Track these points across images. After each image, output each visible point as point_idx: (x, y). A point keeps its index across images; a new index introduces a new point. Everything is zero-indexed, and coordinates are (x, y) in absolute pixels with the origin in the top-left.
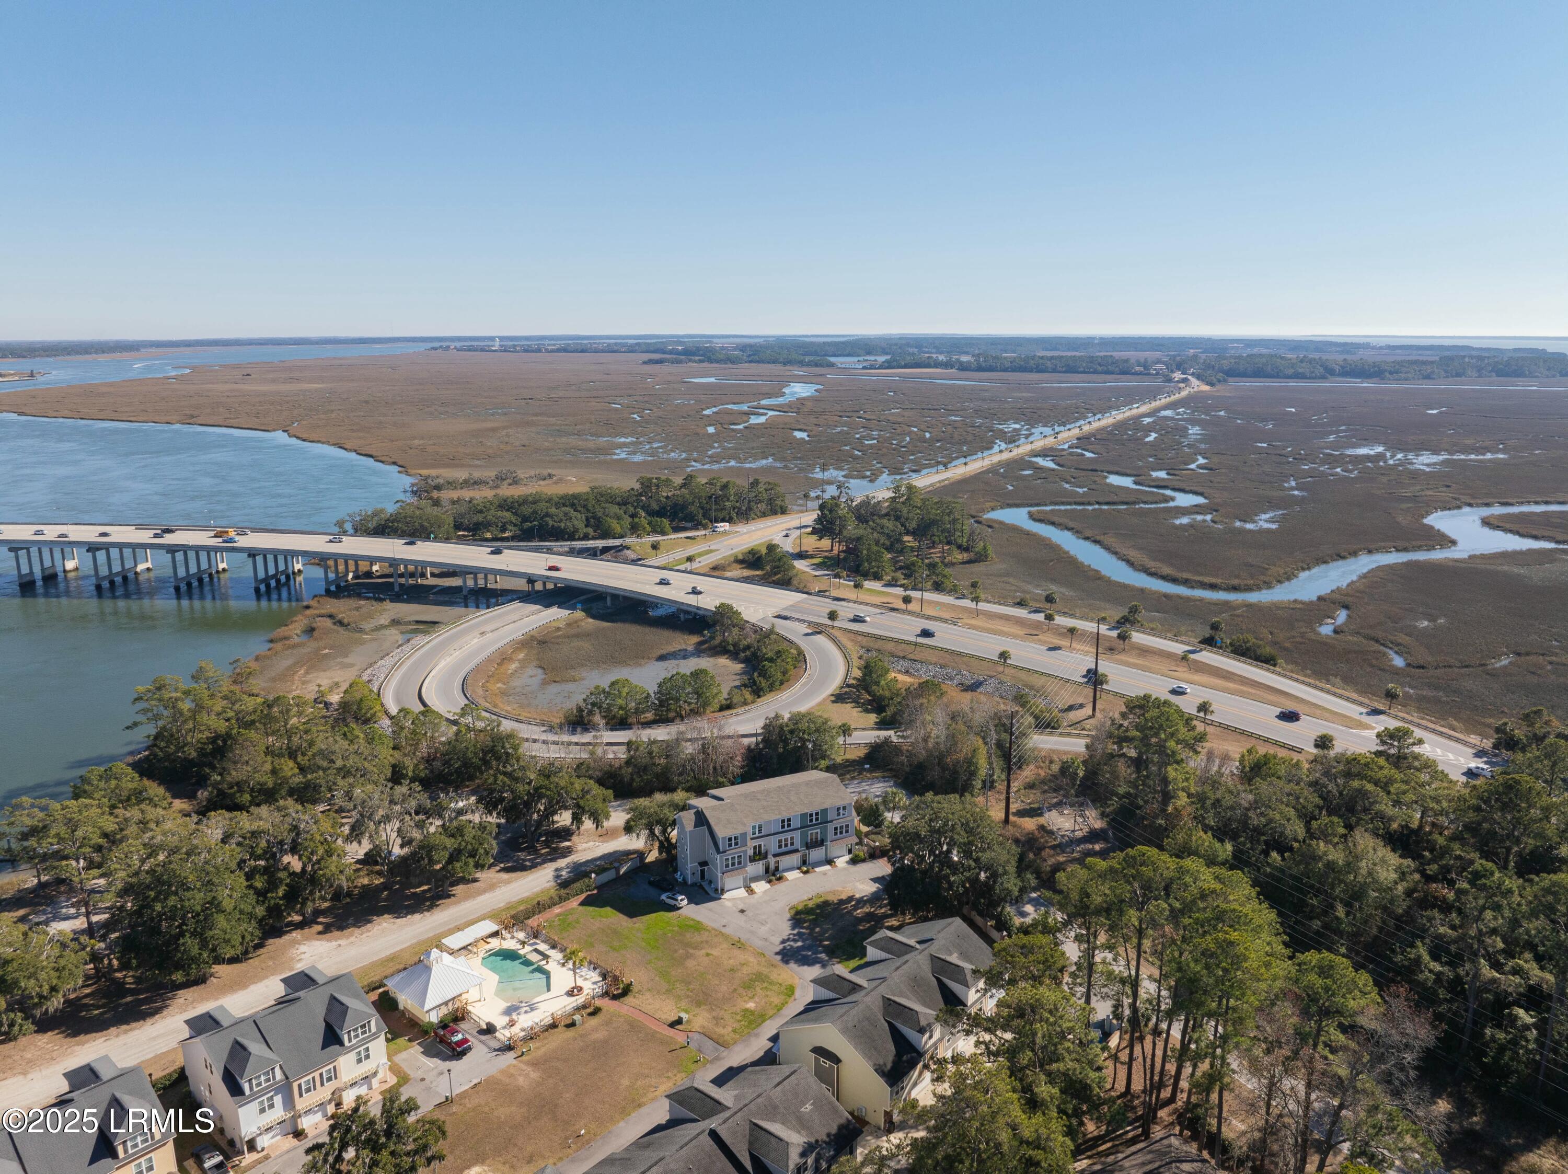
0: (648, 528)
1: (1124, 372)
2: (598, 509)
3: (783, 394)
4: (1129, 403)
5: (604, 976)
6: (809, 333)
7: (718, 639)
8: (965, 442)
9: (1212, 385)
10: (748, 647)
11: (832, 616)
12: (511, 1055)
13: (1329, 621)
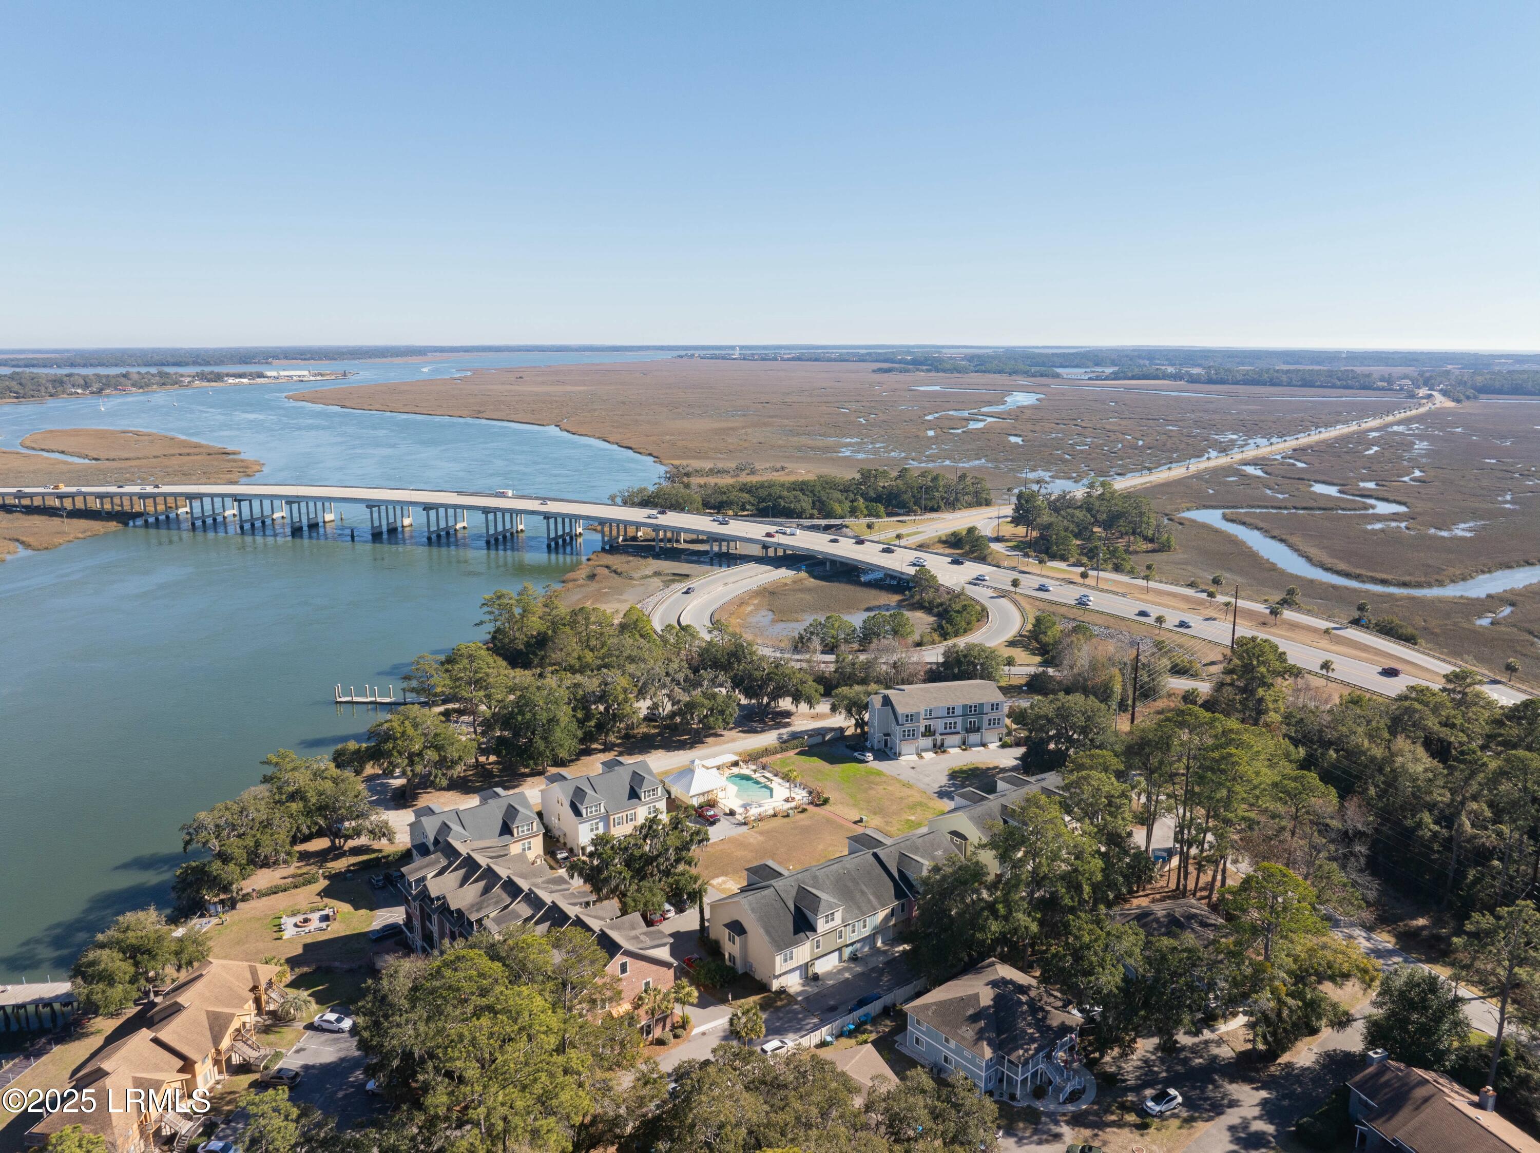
0: (866, 512)
1: (1364, 387)
2: (822, 493)
3: (1004, 403)
4: (1360, 417)
5: (810, 793)
6: (1040, 345)
7: (917, 597)
8: (1176, 450)
9: (1458, 401)
10: (941, 604)
11: (1015, 583)
12: (745, 827)
13: (1490, 615)
